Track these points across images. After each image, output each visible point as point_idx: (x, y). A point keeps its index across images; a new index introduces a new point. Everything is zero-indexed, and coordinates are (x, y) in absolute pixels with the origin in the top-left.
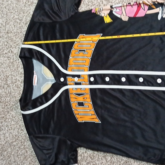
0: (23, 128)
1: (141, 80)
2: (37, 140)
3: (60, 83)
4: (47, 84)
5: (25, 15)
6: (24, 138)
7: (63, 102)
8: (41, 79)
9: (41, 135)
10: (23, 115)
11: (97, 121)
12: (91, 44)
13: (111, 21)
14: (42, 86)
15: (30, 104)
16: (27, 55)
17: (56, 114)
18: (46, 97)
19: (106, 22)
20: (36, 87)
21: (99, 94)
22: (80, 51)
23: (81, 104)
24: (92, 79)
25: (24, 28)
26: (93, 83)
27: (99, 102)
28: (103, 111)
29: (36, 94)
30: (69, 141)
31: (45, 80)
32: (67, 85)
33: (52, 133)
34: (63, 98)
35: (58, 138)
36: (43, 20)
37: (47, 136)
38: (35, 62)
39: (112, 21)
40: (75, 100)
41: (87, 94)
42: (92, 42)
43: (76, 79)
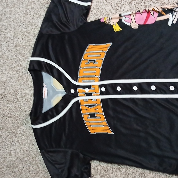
0: (34, 143)
1: (153, 88)
2: (49, 154)
3: (71, 95)
4: (58, 96)
5: (33, 27)
6: (35, 153)
7: (74, 114)
8: (51, 92)
9: (52, 150)
10: (33, 129)
11: (110, 132)
13: (120, 30)
14: (52, 98)
15: (40, 118)
16: (36, 67)
17: (67, 127)
18: (57, 109)
19: (115, 31)
20: (46, 100)
21: (110, 105)
22: (90, 61)
23: (93, 116)
24: (103, 89)
25: (32, 40)
26: (104, 93)
27: (111, 112)
28: (115, 122)
29: (46, 108)
30: (82, 154)
31: (56, 92)
32: (77, 96)
33: (63, 146)
34: (74, 110)
35: (70, 151)
36: (51, 31)
37: (59, 149)
38: (44, 74)
39: (122, 29)
41: (98, 105)
42: (102, 51)
43: (87, 90)
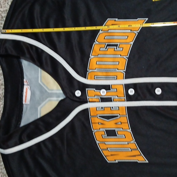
3: (75, 99)
4: (50, 100)
7: (79, 131)
8: (38, 93)
12: (127, 34)
14: (40, 104)
20: (29, 107)
22: (108, 45)
24: (131, 92)
25: (3, 6)
29: (27, 118)
31: (46, 95)
32: (86, 102)
38: (25, 64)
40: (101, 126)
42: (130, 31)
43: (103, 92)
